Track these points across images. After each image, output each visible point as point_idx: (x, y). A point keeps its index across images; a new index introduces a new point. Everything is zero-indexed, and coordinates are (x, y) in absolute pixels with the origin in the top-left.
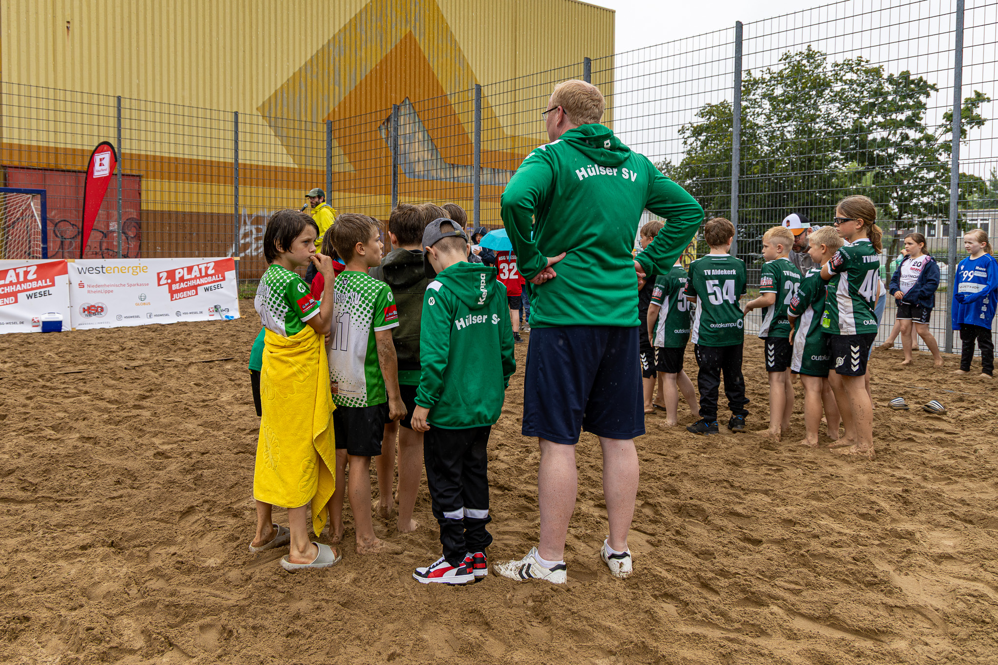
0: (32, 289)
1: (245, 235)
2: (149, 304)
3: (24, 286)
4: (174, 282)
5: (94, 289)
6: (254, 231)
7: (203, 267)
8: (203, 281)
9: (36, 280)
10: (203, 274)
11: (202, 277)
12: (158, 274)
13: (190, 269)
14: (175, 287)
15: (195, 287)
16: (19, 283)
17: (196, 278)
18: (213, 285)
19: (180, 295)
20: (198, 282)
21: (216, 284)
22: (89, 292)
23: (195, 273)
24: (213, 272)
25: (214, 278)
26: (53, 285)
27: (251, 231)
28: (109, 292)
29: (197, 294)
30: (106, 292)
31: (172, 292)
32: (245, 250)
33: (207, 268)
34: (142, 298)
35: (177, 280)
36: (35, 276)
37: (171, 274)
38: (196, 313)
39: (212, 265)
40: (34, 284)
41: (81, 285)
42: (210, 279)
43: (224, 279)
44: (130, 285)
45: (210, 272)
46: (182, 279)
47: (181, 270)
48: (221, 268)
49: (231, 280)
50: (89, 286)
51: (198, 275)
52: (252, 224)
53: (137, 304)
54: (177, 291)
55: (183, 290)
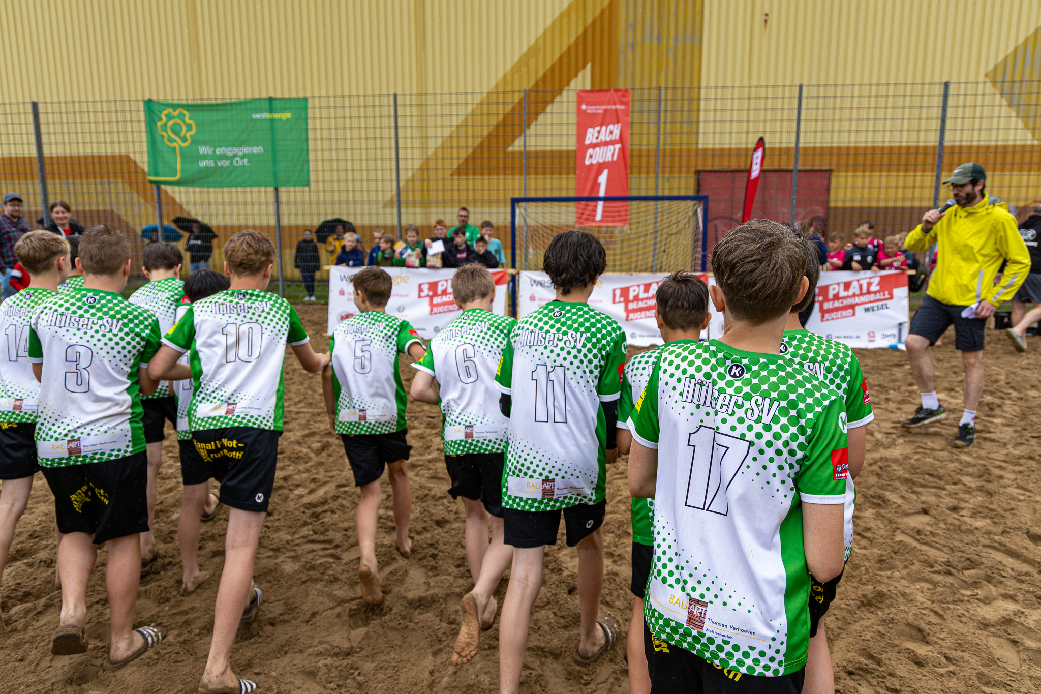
7: (864, 283)
8: (862, 299)
10: (864, 290)
11: (862, 294)
13: (847, 285)
15: (852, 307)
17: (854, 295)
18: (875, 304)
19: (833, 315)
20: (857, 300)
21: (880, 303)
23: (854, 289)
24: (878, 288)
25: (878, 296)
29: (854, 314)
33: (869, 284)
38: (852, 337)
39: (876, 280)
42: (872, 297)
43: (891, 298)
45: (874, 288)
47: (836, 287)
48: (887, 285)
49: (901, 299)
51: (858, 292)
54: (830, 311)
55: (837, 309)
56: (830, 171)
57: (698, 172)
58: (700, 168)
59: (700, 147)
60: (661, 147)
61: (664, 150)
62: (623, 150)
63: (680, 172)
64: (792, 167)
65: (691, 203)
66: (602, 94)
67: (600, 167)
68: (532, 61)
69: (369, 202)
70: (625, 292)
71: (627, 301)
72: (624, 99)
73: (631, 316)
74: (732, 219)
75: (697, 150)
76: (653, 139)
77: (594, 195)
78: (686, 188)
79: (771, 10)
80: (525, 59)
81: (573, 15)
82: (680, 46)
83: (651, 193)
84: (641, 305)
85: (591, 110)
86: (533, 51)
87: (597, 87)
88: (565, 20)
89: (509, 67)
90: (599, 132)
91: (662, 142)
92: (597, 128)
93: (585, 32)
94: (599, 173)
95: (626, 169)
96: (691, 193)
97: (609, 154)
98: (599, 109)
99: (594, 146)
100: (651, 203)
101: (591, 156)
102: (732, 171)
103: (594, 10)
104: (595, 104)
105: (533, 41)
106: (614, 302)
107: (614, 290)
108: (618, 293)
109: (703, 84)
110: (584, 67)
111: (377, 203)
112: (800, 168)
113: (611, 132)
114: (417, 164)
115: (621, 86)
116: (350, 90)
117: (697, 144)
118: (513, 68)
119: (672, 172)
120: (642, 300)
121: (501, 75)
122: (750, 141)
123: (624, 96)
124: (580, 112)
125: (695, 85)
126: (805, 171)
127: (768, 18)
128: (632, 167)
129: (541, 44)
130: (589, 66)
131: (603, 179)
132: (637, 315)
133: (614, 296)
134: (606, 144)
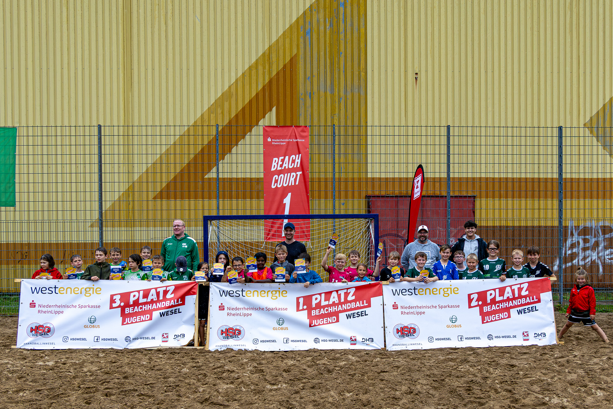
0: (351, 309)
1: (572, 246)
2: (460, 326)
3: (345, 307)
4: (485, 303)
5: (407, 311)
6: (581, 242)
7: (516, 288)
8: (516, 303)
9: (354, 301)
10: (516, 295)
11: (514, 298)
12: (469, 295)
13: (502, 291)
14: (486, 309)
15: (507, 310)
16: (340, 303)
17: (508, 300)
18: (527, 307)
19: (492, 317)
20: (511, 304)
21: (530, 306)
22: (402, 313)
23: (508, 294)
24: (527, 293)
25: (528, 300)
26: (369, 306)
27: (578, 242)
28: (421, 313)
29: (509, 317)
30: (418, 313)
31: (483, 315)
32: (572, 260)
33: (520, 289)
34: (453, 320)
35: (489, 301)
36: (354, 298)
37: (482, 295)
38: (509, 337)
39: (526, 286)
40: (353, 305)
41: (395, 307)
42: (523, 301)
43: (539, 301)
44: (441, 307)
45: (524, 293)
46: (493, 302)
47: (493, 292)
48: (535, 289)
49: (547, 302)
50: (402, 307)
51: (511, 297)
52: (579, 235)
53: (448, 326)
54: (489, 314)
55: (494, 312)
56: (474, 197)
57: (367, 197)
58: (370, 193)
59: (369, 176)
60: (337, 176)
61: (340, 179)
62: (304, 176)
63: (353, 197)
64: (444, 194)
65: (363, 221)
66: (285, 129)
67: (285, 191)
68: (226, 105)
69: (78, 221)
70: (308, 300)
71: (310, 309)
72: (304, 134)
73: (314, 322)
74: (398, 236)
75: (367, 178)
76: (330, 167)
77: (279, 214)
78: (359, 209)
79: (420, 71)
80: (220, 102)
81: (260, 68)
82: (349, 96)
83: (330, 212)
84: (322, 312)
85: (276, 142)
86: (226, 96)
87: (282, 124)
88: (254, 72)
89: (206, 108)
90: (283, 161)
91: (337, 170)
92: (281, 158)
93: (270, 82)
94: (284, 196)
95: (307, 192)
96: (363, 212)
97: (292, 179)
98: (283, 142)
99: (279, 173)
100: (330, 221)
101: (276, 181)
102: (396, 197)
103: (278, 65)
104: (279, 137)
105: (226, 88)
106: (298, 310)
107: (298, 299)
108: (301, 301)
109: (369, 124)
110: (271, 110)
111: (85, 221)
112: (451, 194)
113: (293, 161)
114: (124, 187)
115: (302, 124)
116: (62, 121)
117: (367, 172)
118: (209, 109)
119: (346, 197)
120: (324, 307)
121: (199, 115)
122: (410, 170)
123: (303, 131)
124: (266, 144)
125: (363, 124)
126: (456, 197)
127: (418, 76)
128: (312, 191)
129: (233, 90)
130: (274, 109)
131: (287, 201)
132: (320, 321)
133: (298, 304)
134: (289, 171)
